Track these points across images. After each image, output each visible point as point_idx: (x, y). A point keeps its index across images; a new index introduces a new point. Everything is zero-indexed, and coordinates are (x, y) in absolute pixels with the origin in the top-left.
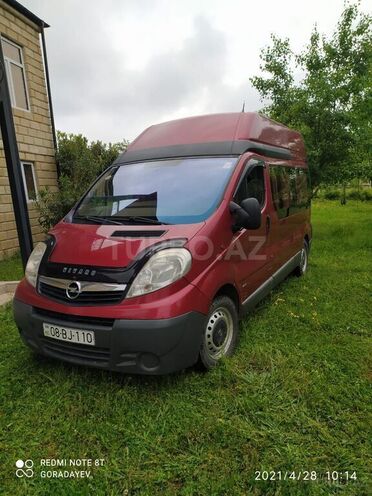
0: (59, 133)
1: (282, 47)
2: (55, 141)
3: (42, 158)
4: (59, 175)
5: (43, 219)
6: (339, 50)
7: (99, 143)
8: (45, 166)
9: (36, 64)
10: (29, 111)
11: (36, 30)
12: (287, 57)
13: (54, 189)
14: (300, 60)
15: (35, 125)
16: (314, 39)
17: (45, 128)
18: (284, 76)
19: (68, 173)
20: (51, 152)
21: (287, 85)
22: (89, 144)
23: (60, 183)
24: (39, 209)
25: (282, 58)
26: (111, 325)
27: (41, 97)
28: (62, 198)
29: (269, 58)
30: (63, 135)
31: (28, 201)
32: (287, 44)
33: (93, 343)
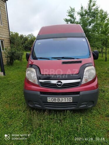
0: (11, 32)
1: (73, 10)
2: (10, 34)
3: (6, 39)
4: (11, 44)
5: (6, 56)
6: (88, 11)
7: (22, 35)
8: (7, 41)
9: (4, 12)
10: (2, 25)
11: (4, 2)
12: (74, 12)
13: (9, 48)
14: (78, 13)
15: (4, 29)
16: (82, 8)
17: (7, 30)
18: (73, 18)
19: (13, 43)
20: (9, 37)
21: (74, 21)
22: (19, 35)
23: (11, 46)
24: (5, 53)
25: (73, 13)
26: (78, 94)
27: (6, 21)
28: (11, 50)
29: (69, 13)
30: (12, 32)
31: (2, 51)
32: (74, 9)
33: (71, 101)
